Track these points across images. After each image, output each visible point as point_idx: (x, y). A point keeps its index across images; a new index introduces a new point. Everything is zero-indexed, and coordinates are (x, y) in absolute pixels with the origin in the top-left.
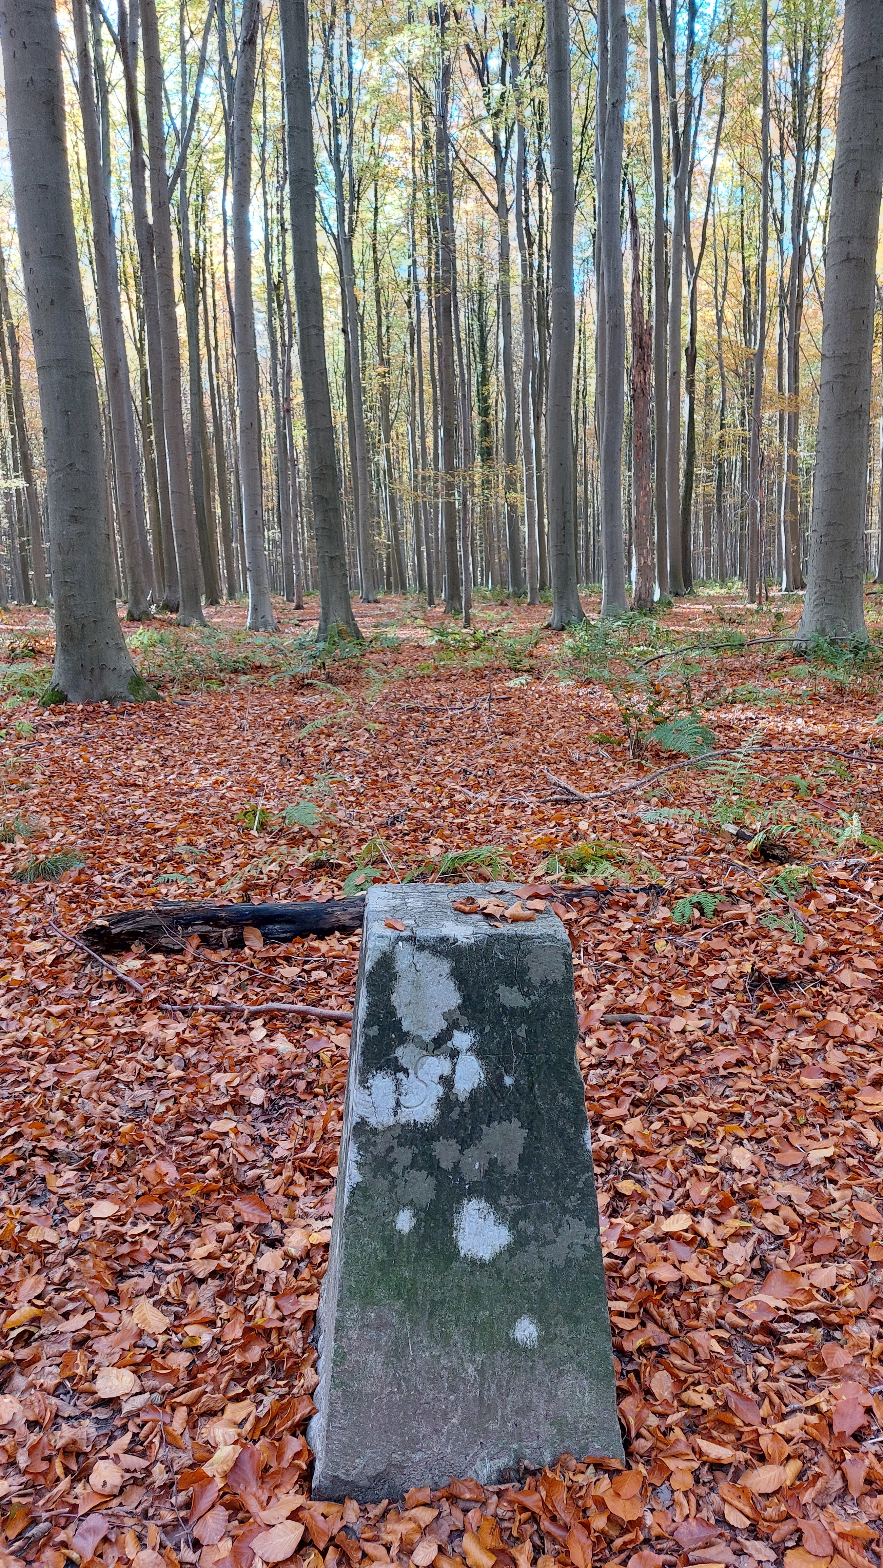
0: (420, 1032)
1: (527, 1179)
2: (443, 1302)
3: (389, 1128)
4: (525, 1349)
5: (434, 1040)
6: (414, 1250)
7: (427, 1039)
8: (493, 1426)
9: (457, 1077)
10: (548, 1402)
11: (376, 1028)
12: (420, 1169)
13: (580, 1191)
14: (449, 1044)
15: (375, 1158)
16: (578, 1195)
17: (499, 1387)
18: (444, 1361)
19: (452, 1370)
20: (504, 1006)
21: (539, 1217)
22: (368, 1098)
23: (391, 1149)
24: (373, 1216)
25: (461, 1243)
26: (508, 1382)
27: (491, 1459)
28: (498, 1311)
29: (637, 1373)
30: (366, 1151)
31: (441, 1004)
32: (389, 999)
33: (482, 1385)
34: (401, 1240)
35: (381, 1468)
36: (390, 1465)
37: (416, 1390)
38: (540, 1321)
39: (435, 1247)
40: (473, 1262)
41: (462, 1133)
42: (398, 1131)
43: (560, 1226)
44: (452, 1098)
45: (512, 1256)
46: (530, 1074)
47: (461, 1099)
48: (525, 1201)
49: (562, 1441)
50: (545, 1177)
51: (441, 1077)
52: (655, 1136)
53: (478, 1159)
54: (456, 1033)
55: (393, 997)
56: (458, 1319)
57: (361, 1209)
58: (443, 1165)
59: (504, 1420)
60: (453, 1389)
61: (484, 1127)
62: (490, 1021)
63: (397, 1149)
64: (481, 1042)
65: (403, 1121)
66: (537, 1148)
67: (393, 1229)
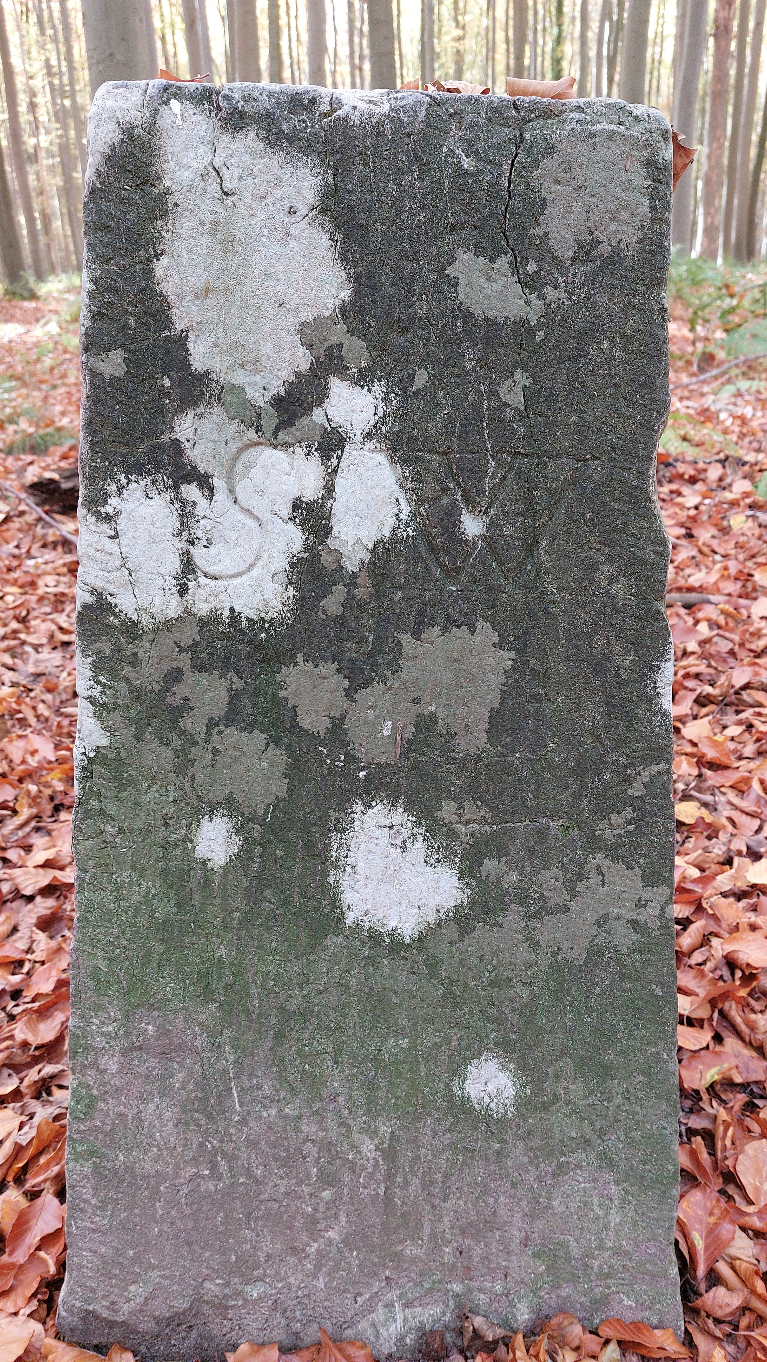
0: (239, 378)
1: (506, 769)
2: (305, 1014)
3: (169, 625)
4: (487, 1118)
5: (278, 402)
6: (239, 903)
7: (260, 399)
8: (410, 1250)
9: (338, 508)
10: (531, 1216)
11: (117, 356)
12: (249, 728)
13: (635, 803)
14: (318, 415)
15: (138, 695)
16: (628, 813)
17: (427, 1184)
18: (309, 1128)
19: (327, 1146)
20: (468, 316)
21: (531, 853)
22: (110, 546)
23: (175, 676)
24: (139, 824)
25: (347, 897)
26: (447, 1176)
27: (406, 1306)
28: (429, 1038)
29: (709, 1137)
30: (114, 676)
31: (293, 299)
32: (149, 273)
33: (389, 1178)
34: (206, 883)
35: (181, 1304)
36: (199, 1300)
37: (249, 1174)
38: (523, 1066)
39: (286, 902)
40: (375, 937)
41: (351, 651)
42: (190, 634)
43: (580, 877)
44: (327, 560)
45: (464, 932)
46: (530, 510)
47: (350, 565)
48: (499, 816)
49: (556, 1286)
50: (552, 767)
51: (297, 505)
52: (732, 746)
53: (391, 714)
54: (337, 386)
55: (160, 268)
56: (338, 1051)
57: (111, 808)
58: (306, 722)
59: (436, 1242)
60: (328, 1180)
61: (406, 638)
62: (427, 359)
63: (190, 677)
64: (402, 415)
65: (203, 609)
66: (536, 697)
67: (188, 856)
